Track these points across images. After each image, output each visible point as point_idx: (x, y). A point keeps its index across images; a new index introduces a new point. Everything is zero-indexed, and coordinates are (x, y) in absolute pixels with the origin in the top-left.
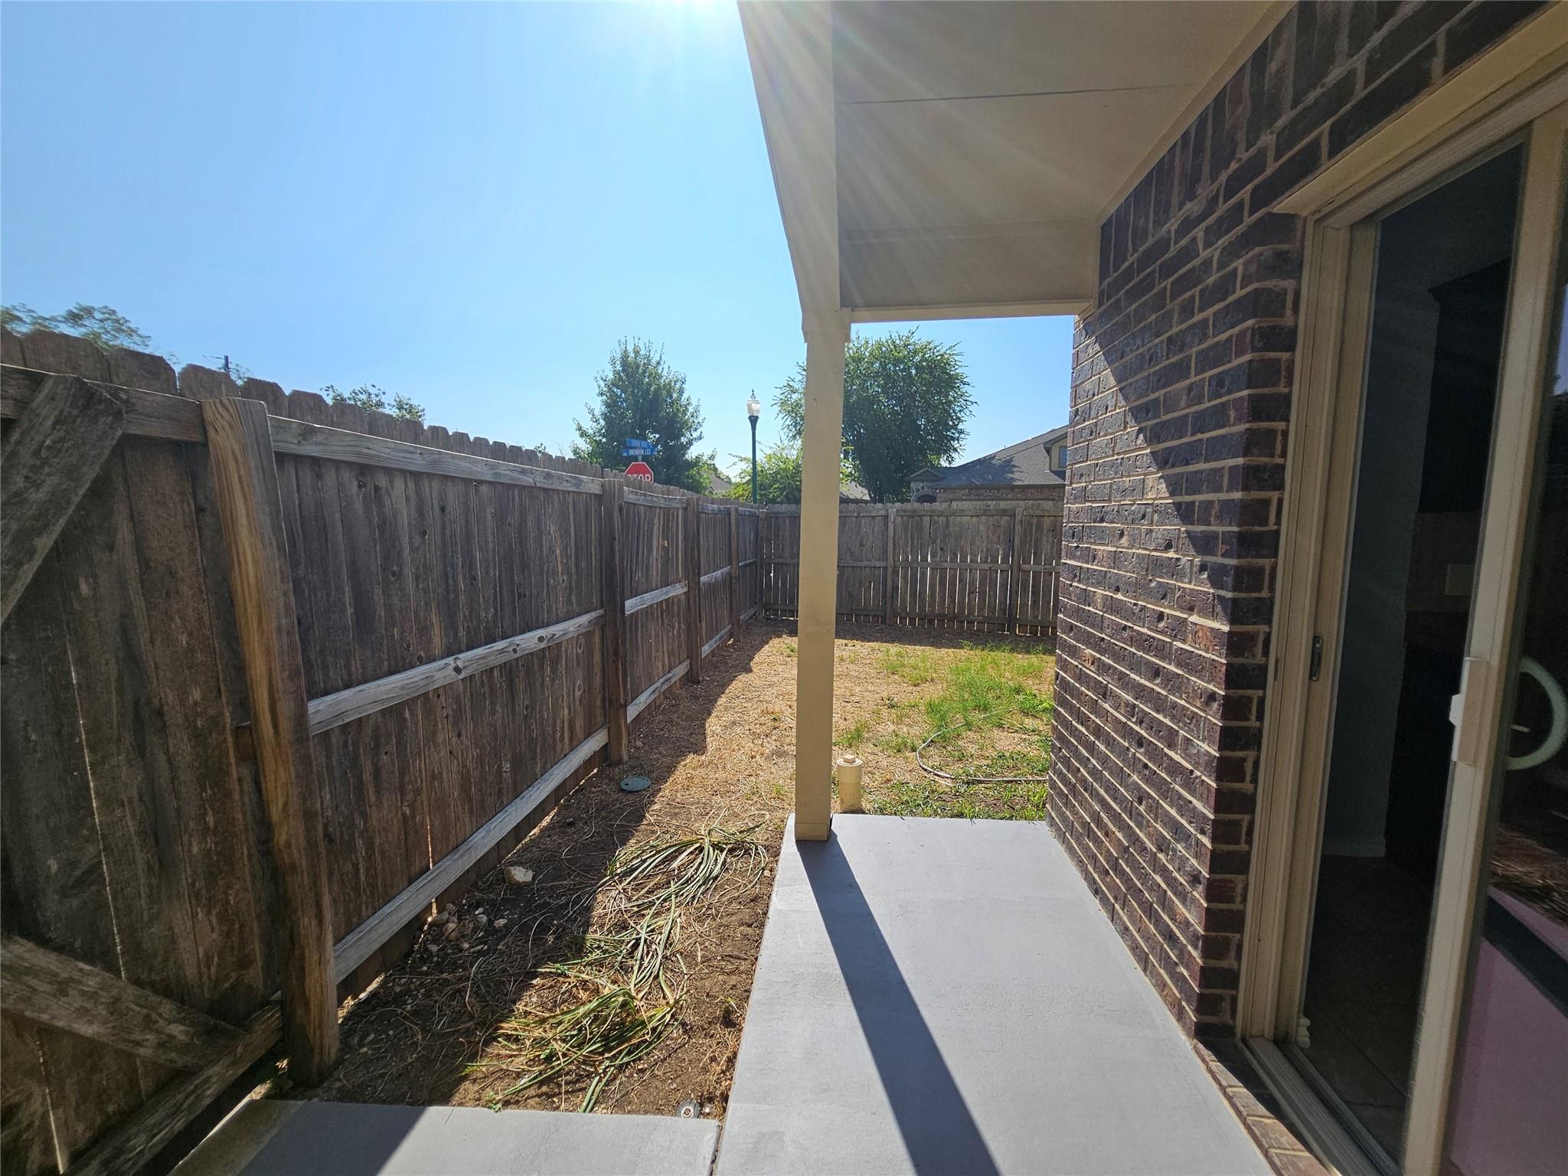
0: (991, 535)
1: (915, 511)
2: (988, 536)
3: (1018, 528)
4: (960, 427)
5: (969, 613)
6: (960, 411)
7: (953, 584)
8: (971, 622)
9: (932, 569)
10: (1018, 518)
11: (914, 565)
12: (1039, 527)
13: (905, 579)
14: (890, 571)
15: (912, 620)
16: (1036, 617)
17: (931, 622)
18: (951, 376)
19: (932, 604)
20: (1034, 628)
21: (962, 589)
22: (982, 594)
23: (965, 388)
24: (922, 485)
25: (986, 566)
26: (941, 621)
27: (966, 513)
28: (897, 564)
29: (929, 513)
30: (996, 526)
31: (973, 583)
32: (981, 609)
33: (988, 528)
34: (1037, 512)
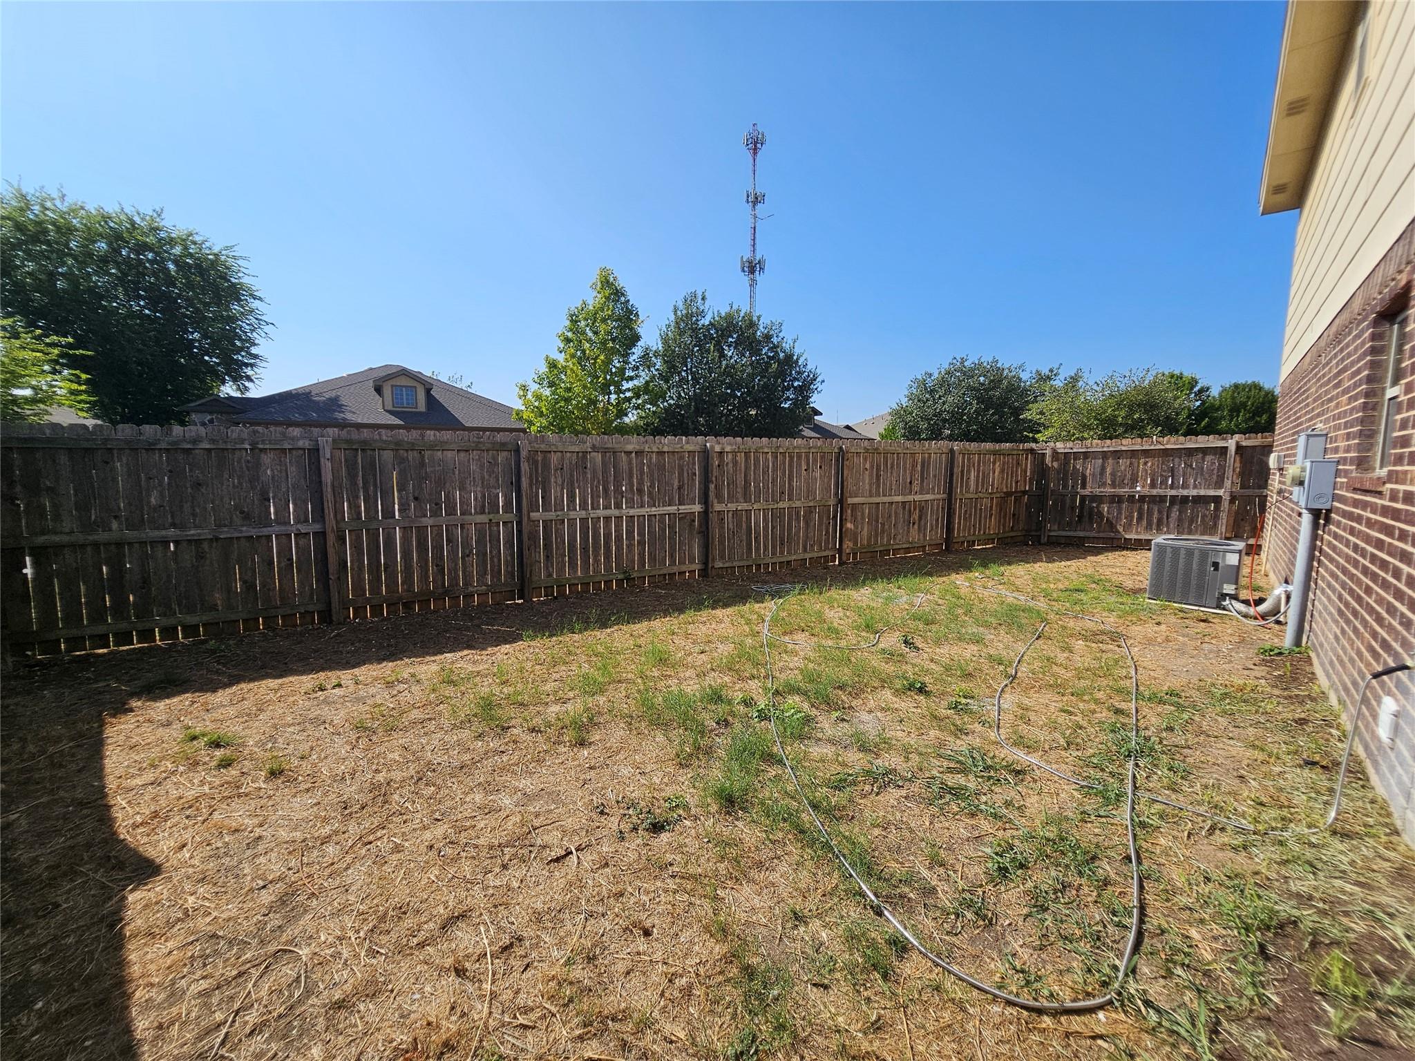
0: (486, 477)
1: (365, 442)
2: (483, 478)
3: (525, 467)
4: (254, 350)
5: (465, 584)
6: (252, 331)
7: (438, 548)
8: (469, 596)
9: (404, 529)
10: (524, 454)
11: (374, 526)
12: (546, 465)
13: (357, 547)
14: (331, 539)
15: (377, 610)
16: (550, 575)
17: (408, 606)
18: (234, 285)
19: (408, 579)
20: (550, 589)
21: (453, 552)
22: (482, 555)
23: (255, 304)
24: (209, 417)
25: (483, 518)
26: (425, 603)
27: (451, 447)
28: (342, 525)
29: (392, 446)
30: (493, 464)
31: (466, 544)
32: (482, 574)
33: (482, 467)
34: (543, 447)
